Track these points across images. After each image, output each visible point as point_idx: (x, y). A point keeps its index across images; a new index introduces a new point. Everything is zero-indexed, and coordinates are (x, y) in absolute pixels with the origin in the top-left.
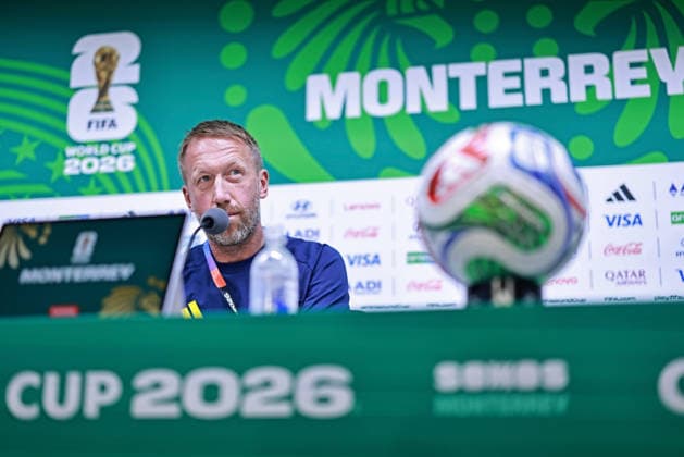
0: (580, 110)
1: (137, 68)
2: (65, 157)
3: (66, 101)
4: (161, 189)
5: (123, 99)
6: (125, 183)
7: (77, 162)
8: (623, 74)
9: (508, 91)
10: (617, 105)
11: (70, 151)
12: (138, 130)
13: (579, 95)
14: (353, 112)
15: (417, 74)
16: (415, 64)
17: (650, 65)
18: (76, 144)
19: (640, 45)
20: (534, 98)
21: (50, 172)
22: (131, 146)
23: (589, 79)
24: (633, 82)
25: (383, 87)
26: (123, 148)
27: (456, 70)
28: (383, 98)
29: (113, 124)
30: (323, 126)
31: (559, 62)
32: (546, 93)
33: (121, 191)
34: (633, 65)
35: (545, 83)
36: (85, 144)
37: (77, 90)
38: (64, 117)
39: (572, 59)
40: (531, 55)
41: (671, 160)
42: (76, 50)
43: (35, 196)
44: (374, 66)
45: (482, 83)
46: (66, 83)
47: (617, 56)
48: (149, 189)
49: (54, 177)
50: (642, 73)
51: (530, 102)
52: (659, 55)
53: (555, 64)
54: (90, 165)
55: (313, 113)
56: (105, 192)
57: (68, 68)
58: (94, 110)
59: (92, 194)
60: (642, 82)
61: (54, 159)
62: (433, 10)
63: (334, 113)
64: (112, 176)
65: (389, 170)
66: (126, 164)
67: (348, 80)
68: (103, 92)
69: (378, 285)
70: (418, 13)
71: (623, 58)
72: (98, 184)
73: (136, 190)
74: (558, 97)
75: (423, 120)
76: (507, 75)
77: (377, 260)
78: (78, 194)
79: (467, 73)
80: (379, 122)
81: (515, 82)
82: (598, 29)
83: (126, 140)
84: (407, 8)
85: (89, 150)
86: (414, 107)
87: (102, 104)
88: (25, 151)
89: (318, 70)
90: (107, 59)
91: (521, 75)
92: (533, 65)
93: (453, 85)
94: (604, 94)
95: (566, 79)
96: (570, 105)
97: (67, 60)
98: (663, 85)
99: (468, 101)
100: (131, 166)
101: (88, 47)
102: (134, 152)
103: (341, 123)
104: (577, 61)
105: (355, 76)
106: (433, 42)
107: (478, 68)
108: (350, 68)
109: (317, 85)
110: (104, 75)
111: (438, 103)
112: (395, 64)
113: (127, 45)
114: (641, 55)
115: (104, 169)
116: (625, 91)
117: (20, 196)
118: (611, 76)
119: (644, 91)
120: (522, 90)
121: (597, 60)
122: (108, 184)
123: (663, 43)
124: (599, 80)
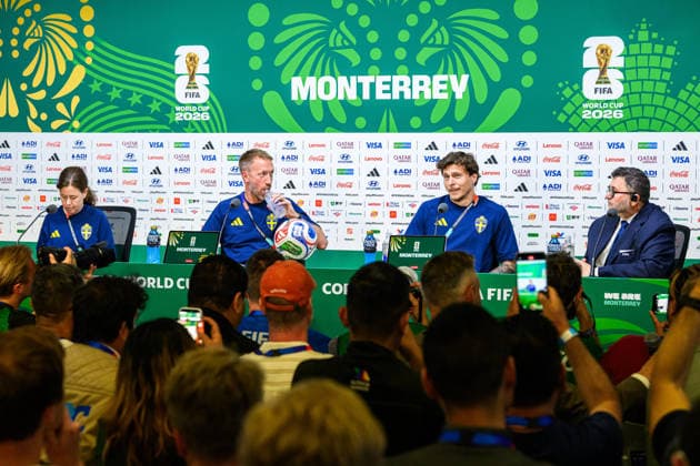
0: (417, 104)
1: (208, 65)
2: (176, 112)
3: (174, 81)
4: (223, 131)
5: (202, 81)
6: (206, 127)
7: (181, 114)
8: (437, 87)
9: (384, 92)
10: (433, 102)
11: (178, 108)
12: (210, 99)
13: (416, 96)
14: (313, 97)
15: (343, 80)
16: (342, 74)
17: (448, 83)
18: (181, 105)
19: (445, 73)
20: (396, 96)
21: (169, 119)
22: (208, 108)
23: (422, 88)
24: (441, 91)
25: (327, 84)
26: (203, 109)
27: (361, 79)
28: (327, 91)
29: (198, 96)
30: (299, 104)
31: (408, 78)
32: (402, 93)
33: (204, 131)
34: (442, 82)
35: (401, 88)
36: (184, 105)
37: (179, 75)
38: (173, 90)
39: (414, 77)
40: (396, 74)
41: (455, 131)
42: (176, 54)
43: (162, 131)
44: (323, 74)
45: (373, 86)
46: (173, 71)
47: (435, 77)
48: (218, 132)
49: (171, 121)
50: (444, 87)
51: (394, 98)
52: (453, 78)
53: (406, 79)
54: (188, 116)
55: (294, 97)
56: (196, 131)
57: (173, 63)
58: (188, 88)
59: (189, 132)
60: (445, 91)
61: (169, 112)
62: (351, 46)
63: (304, 97)
64: (199, 122)
65: (328, 129)
66: (205, 117)
67: (311, 81)
68: (192, 78)
69: (324, 184)
70: (344, 47)
71: (438, 78)
72: (193, 126)
73: (211, 131)
74: (407, 96)
75: (345, 103)
76: (384, 83)
77: (323, 172)
78: (184, 132)
79: (366, 80)
80: (325, 103)
81: (387, 87)
82: (426, 62)
83: (204, 104)
84: (339, 44)
85: (187, 108)
86: (341, 97)
87: (192, 84)
88: (155, 107)
89: (296, 74)
90: (192, 59)
91: (390, 83)
92: (396, 79)
93: (360, 86)
94: (427, 96)
95: (411, 87)
96: (412, 101)
97: (172, 59)
98: (454, 94)
99: (366, 96)
100: (208, 118)
101: (183, 51)
102: (209, 111)
103: (307, 101)
104: (417, 79)
105: (314, 78)
106: (351, 64)
107: (370, 79)
108: (312, 74)
109: (296, 82)
110: (192, 68)
111: (352, 96)
112: (333, 74)
113: (202, 52)
114: (445, 78)
115: (195, 119)
116: (437, 96)
117: (154, 131)
118: (431, 87)
119: (445, 96)
120: (390, 91)
121: (425, 78)
122: (198, 128)
123: (455, 72)
124: (425, 88)
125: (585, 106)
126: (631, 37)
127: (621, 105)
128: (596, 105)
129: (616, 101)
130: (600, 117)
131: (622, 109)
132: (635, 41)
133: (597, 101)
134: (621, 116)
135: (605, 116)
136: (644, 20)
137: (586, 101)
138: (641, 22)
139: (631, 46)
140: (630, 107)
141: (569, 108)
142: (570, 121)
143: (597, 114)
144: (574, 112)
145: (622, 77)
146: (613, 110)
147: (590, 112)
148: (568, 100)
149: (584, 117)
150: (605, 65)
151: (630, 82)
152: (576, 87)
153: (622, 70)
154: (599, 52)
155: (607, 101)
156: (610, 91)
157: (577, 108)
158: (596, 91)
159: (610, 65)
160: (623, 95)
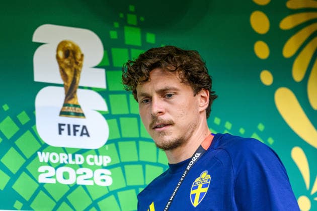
125: (43, 157)
126: (114, 35)
127: (106, 160)
128: (62, 158)
129: (97, 152)
130: (71, 181)
131: (108, 167)
132: (120, 43)
133: (65, 150)
134: (109, 182)
135: (81, 181)
136: (132, 8)
137: (44, 147)
138: (127, 12)
139: (115, 51)
140: (122, 165)
141: (12, 160)
142: (17, 187)
143: (66, 176)
144: (23, 169)
145: (105, 108)
146: (94, 168)
147: (51, 170)
148: (10, 143)
149: (42, 179)
150: (74, 82)
151: (118, 117)
152: (23, 118)
153: (104, 94)
154: (61, 54)
155: (82, 151)
156: (85, 132)
157: (28, 161)
158: (60, 130)
159: (82, 81)
160: (109, 142)
